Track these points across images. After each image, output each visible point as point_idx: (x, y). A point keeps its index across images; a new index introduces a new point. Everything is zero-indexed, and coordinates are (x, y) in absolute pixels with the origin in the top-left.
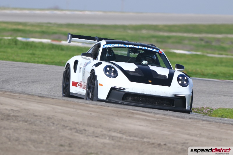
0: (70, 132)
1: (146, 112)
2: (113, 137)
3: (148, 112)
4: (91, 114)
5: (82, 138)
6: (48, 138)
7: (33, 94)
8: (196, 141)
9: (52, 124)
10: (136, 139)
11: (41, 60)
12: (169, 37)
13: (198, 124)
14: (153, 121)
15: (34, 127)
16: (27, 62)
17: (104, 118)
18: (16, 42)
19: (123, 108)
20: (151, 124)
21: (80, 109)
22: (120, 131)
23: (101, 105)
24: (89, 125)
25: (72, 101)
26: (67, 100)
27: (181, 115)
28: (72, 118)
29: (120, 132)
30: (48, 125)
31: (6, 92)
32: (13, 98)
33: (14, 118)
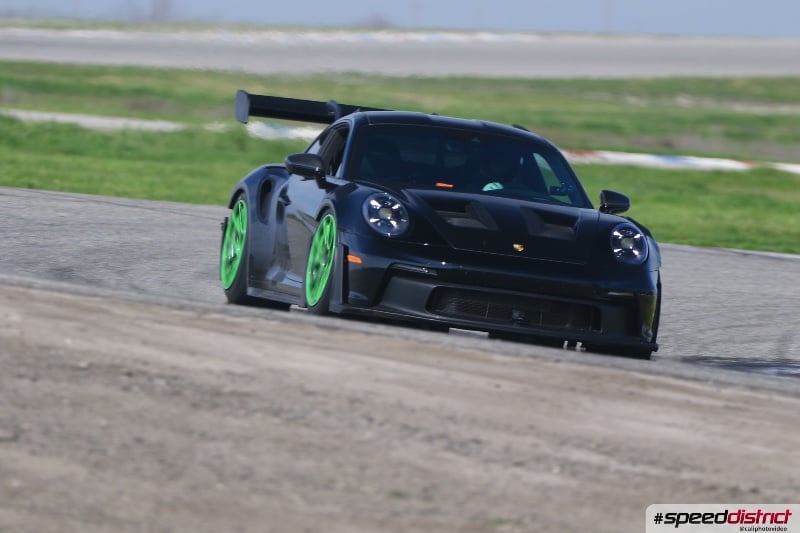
0: (425, 448)
2: (574, 464)
3: (696, 379)
4: (498, 386)
5: (467, 469)
6: (350, 470)
9: (363, 422)
10: (653, 471)
12: (769, 121)
14: (712, 409)
15: (304, 431)
17: (543, 400)
18: (242, 142)
19: (608, 365)
20: (705, 419)
21: (462, 371)
22: (599, 446)
23: (534, 357)
24: (492, 425)
26: (416, 340)
28: (433, 401)
29: (599, 448)
30: (353, 426)
31: (206, 311)
32: (232, 333)
33: (235, 401)
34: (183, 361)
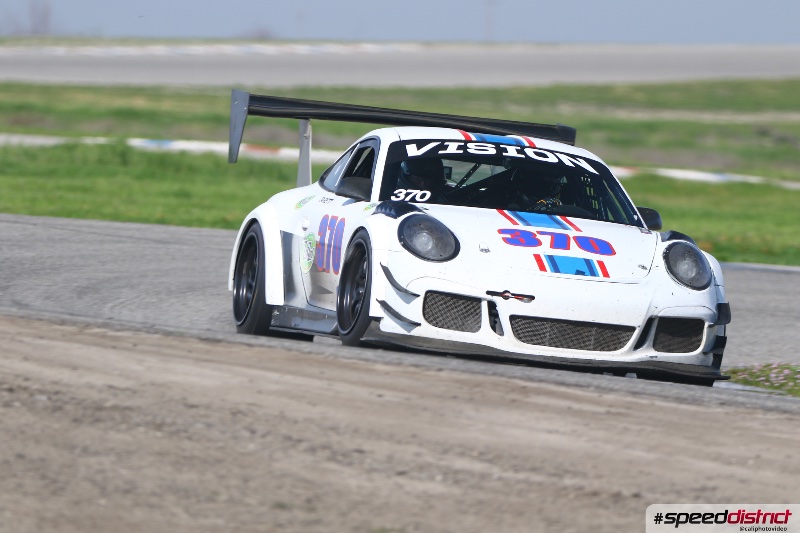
0: (309, 458)
1: (568, 385)
2: (457, 472)
3: (577, 386)
4: (380, 396)
5: (351, 479)
6: (234, 482)
7: (181, 330)
8: (743, 481)
9: (246, 434)
10: (536, 478)
11: (210, 216)
12: (651, 127)
13: (748, 424)
14: (594, 414)
15: (187, 444)
16: (162, 221)
17: (425, 409)
18: (124, 156)
19: (490, 372)
20: (587, 425)
21: (345, 381)
22: (481, 454)
23: (417, 366)
24: (374, 434)
25: (318, 354)
26: (298, 351)
27: (692, 393)
28: (315, 412)
29: (482, 456)
30: (235, 438)
31: (88, 325)
32: (114, 347)
33: (117, 416)
34: (65, 376)
